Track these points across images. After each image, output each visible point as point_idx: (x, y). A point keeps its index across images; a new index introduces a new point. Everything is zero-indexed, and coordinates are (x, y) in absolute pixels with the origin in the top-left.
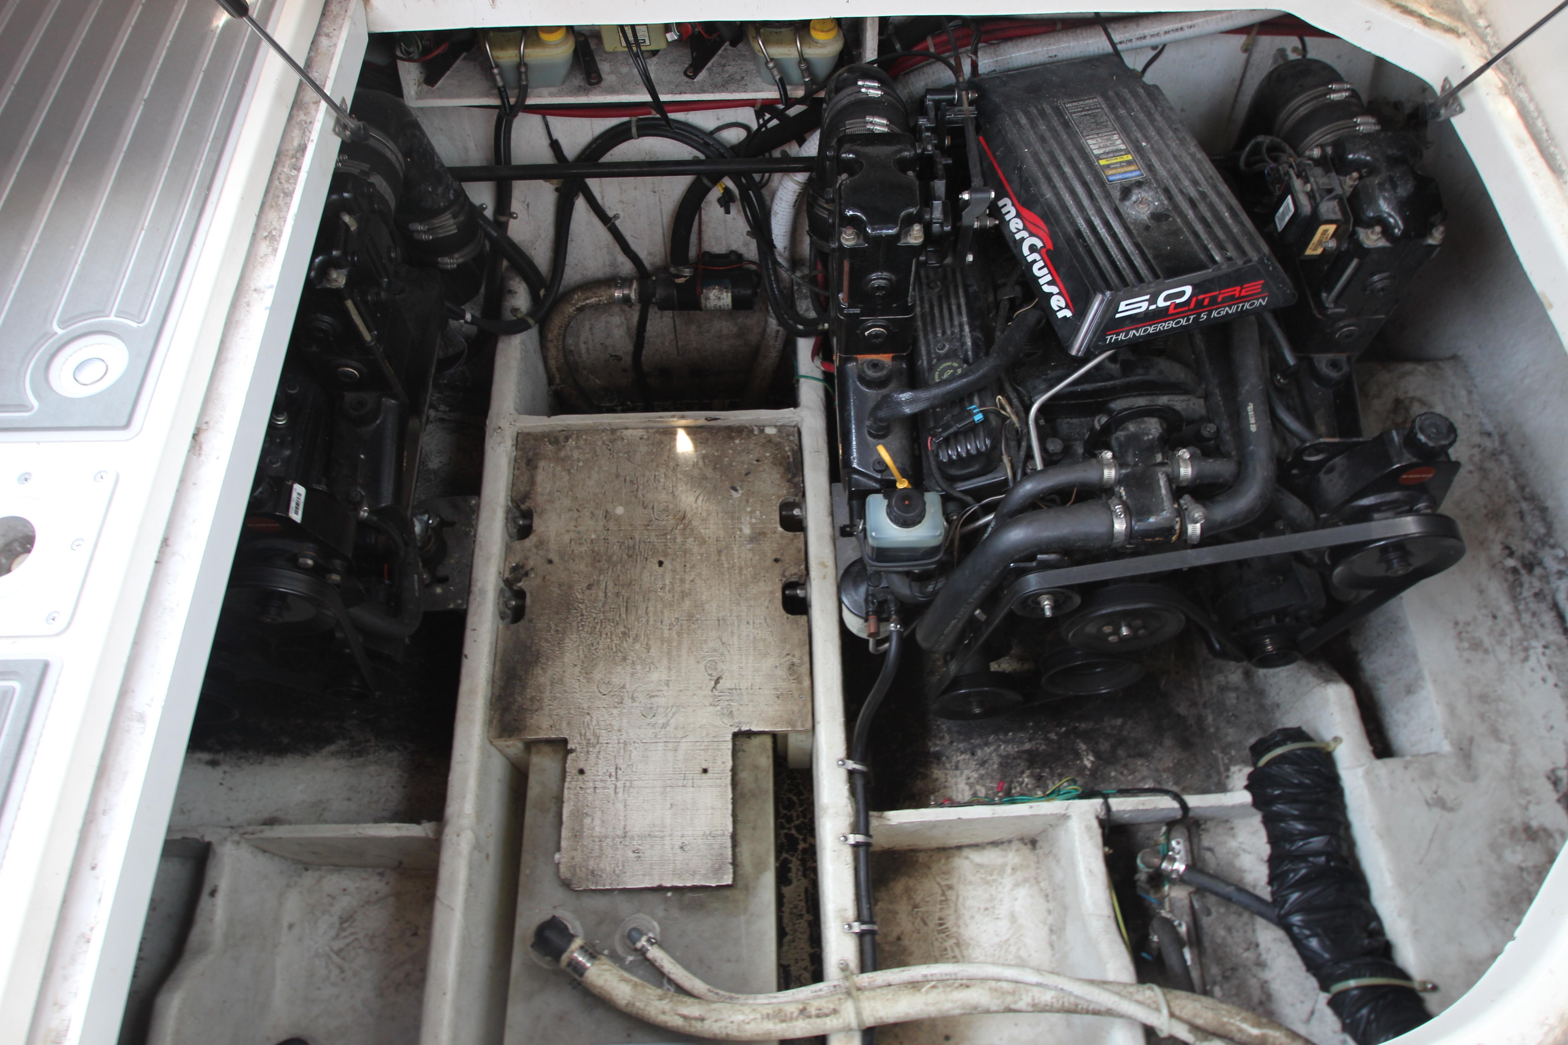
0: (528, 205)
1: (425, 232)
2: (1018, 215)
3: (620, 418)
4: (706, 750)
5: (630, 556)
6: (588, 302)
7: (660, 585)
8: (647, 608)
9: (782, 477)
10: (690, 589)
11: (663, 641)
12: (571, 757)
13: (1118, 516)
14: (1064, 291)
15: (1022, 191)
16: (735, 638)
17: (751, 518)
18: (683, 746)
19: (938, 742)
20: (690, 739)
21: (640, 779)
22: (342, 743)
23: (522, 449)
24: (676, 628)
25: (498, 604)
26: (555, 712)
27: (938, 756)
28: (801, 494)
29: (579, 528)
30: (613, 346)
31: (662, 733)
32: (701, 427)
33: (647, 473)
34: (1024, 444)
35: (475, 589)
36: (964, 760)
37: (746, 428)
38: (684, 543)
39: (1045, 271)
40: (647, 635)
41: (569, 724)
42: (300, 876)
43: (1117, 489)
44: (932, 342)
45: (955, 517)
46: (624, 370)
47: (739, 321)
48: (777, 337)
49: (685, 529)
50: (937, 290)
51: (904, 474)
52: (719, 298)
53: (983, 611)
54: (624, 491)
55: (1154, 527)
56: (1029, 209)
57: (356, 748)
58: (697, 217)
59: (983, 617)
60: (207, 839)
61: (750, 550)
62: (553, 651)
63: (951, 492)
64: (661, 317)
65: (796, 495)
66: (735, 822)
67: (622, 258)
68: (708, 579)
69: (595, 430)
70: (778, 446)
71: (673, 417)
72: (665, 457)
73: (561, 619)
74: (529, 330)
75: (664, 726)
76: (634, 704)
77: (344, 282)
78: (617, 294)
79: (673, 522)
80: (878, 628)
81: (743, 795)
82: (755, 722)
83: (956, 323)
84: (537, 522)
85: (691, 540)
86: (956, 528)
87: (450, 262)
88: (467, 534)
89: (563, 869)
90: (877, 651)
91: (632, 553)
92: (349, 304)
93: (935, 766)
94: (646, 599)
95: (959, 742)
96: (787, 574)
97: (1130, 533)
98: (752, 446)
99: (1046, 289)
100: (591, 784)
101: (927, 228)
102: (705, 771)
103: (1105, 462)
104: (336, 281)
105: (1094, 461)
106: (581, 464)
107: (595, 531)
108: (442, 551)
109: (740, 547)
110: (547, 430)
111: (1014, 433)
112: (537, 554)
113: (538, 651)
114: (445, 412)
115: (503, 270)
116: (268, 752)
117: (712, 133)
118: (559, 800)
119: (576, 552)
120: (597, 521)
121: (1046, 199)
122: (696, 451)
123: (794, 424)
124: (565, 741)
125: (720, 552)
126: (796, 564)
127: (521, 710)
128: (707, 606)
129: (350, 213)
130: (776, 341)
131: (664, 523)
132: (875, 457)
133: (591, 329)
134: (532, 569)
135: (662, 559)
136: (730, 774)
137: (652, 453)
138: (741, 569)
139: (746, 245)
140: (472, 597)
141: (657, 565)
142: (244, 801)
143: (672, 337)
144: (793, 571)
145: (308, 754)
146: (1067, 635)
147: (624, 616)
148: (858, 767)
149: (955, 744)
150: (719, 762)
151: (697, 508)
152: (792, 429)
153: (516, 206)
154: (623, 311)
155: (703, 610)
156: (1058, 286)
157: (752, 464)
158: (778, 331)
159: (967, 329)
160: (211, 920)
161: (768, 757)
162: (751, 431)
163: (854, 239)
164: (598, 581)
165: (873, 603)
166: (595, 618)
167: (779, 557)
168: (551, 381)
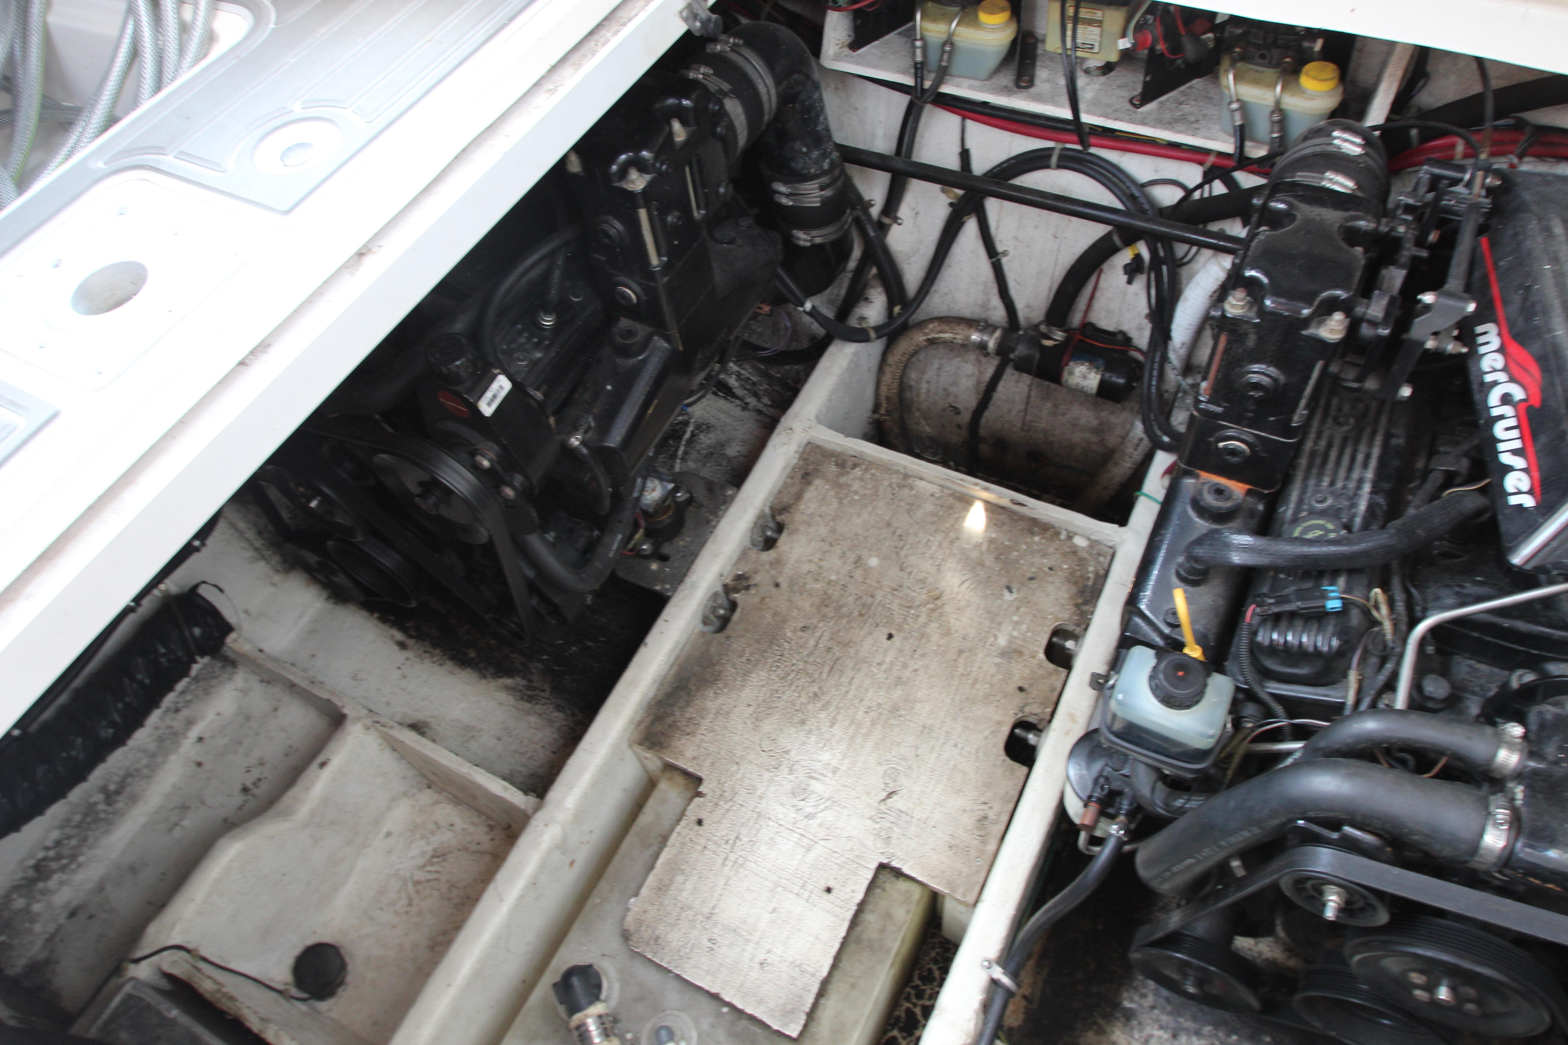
0: (917, 214)
1: (788, 196)
2: (1501, 350)
3: (919, 465)
4: (841, 866)
5: (861, 615)
6: (942, 335)
7: (878, 659)
8: (853, 678)
9: (1071, 598)
10: (909, 678)
11: (852, 722)
12: (697, 800)
13: (1496, 825)
14: (1534, 468)
15: (1521, 319)
16: (934, 756)
17: (1014, 629)
18: (818, 849)
19: (1136, 998)
20: (829, 844)
21: (755, 862)
22: (517, 681)
23: (806, 460)
24: (873, 714)
25: (706, 606)
26: (705, 745)
27: (1129, 1015)
28: (1084, 626)
29: (822, 563)
30: (956, 396)
31: (804, 823)
32: (1003, 508)
33: (921, 535)
34: (1389, 666)
35: (688, 580)
36: (1160, 1037)
37: (1054, 528)
38: (925, 625)
39: (1515, 433)
40: (838, 708)
41: (713, 763)
42: (420, 790)
43: (1511, 785)
44: (1310, 489)
45: (1250, 725)
46: (959, 426)
47: (1104, 414)
48: (1138, 445)
49: (933, 610)
50: (1345, 428)
51: (1201, 640)
52: (1085, 377)
53: (1246, 865)
54: (888, 543)
55: (1551, 866)
56: (1522, 344)
57: (530, 693)
58: (1093, 279)
59: (1240, 873)
60: (346, 711)
61: (996, 664)
62: (735, 680)
63: (1257, 689)
64: (1017, 382)
65: (1078, 625)
66: (834, 967)
67: (996, 302)
68: (933, 676)
69: (887, 468)
70: (1082, 561)
71: (976, 484)
72: (948, 525)
73: (758, 649)
74: (868, 344)
75: (809, 816)
76: (789, 777)
77: (642, 187)
78: (975, 337)
79: (924, 597)
80: (1096, 821)
81: (859, 941)
82: (910, 863)
83: (1355, 475)
84: (784, 540)
85: (935, 625)
86: (1244, 739)
87: (803, 238)
88: (708, 522)
89: (630, 918)
90: (1088, 850)
91: (864, 612)
92: (643, 214)
93: (1120, 1025)
94: (856, 668)
95: (1163, 1011)
96: (1027, 710)
97: (1508, 859)
98: (1051, 550)
99: (1506, 459)
100: (703, 841)
101: (1354, 325)
102: (829, 890)
103: (1507, 738)
104: (633, 182)
105: (1489, 730)
106: (856, 497)
107: (838, 573)
108: (676, 528)
109: (986, 656)
110: (838, 449)
111: (1381, 647)
112: (768, 572)
113: (720, 672)
114: (766, 405)
115: (870, 277)
116: (452, 658)
117: (1143, 185)
118: (664, 840)
119: (808, 586)
120: (845, 563)
121: (1554, 337)
122: (986, 531)
123: (1111, 544)
124: (699, 780)
125: (961, 652)
126: (1042, 703)
127: (673, 726)
128: (918, 706)
129: (684, 123)
130: (1135, 449)
131: (914, 594)
132: (1170, 606)
133: (939, 369)
134: (755, 585)
135: (894, 632)
136: (855, 908)
137: (936, 515)
138: (976, 680)
139: (1140, 328)
140: (681, 587)
141: (886, 637)
142: (410, 693)
143: (1021, 407)
144: (1034, 711)
145: (484, 677)
146: (1353, 955)
147: (824, 676)
148: (1006, 980)
149: (1156, 1011)
150: (849, 888)
151: (958, 593)
152: (1106, 549)
153: (904, 211)
154: (979, 361)
155: (913, 708)
156: (1526, 458)
157: (1043, 571)
158: (1141, 440)
159: (1367, 488)
160: (308, 789)
161: (908, 912)
162: (1057, 534)
163: (1243, 307)
164: (816, 627)
165: (1102, 788)
166: (793, 665)
167: (1025, 686)
168: (876, 409)
